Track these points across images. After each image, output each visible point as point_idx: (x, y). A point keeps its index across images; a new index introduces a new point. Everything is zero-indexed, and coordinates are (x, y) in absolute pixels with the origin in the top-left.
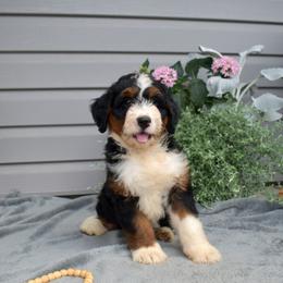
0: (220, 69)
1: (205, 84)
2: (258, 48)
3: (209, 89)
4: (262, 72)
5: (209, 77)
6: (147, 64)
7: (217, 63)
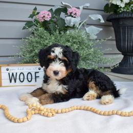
0: (71, 13)
1: (64, 20)
2: (88, 5)
3: (66, 22)
4: (90, 16)
5: (66, 17)
6: (35, 9)
7: (69, 10)
